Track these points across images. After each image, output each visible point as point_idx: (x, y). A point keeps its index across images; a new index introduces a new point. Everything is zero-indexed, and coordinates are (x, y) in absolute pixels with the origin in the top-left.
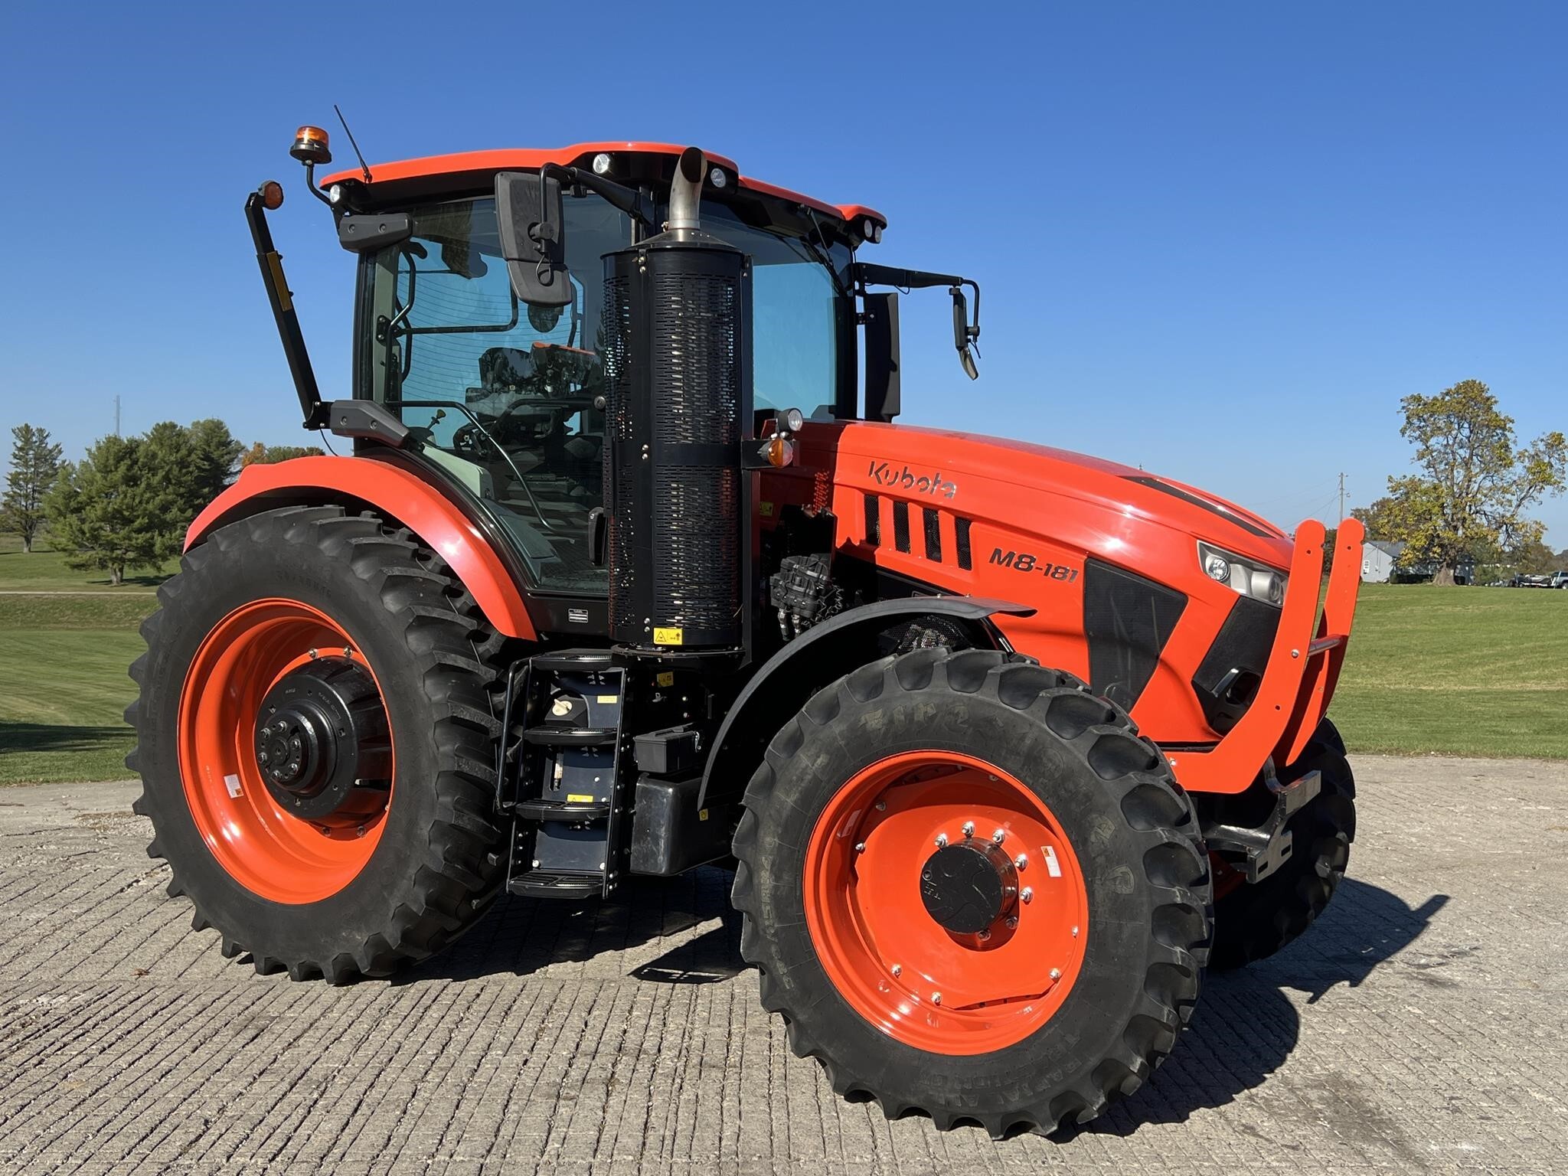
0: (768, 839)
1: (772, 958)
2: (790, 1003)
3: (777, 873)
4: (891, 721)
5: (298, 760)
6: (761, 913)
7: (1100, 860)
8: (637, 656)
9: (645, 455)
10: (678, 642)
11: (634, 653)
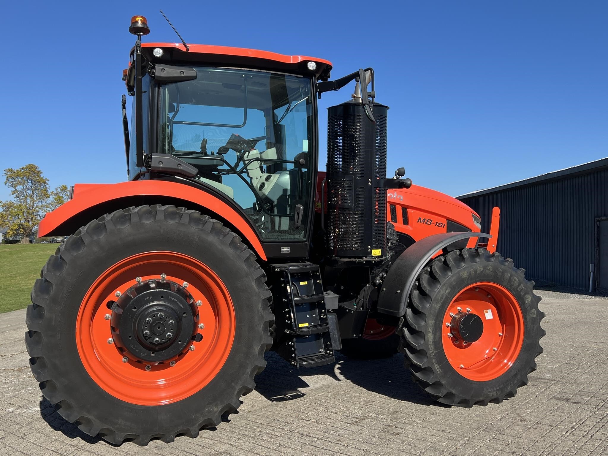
0: (430, 322)
1: (433, 364)
2: (439, 378)
3: (434, 334)
4: (470, 274)
5: (172, 330)
6: (429, 349)
7: (529, 308)
8: (364, 261)
9: (369, 183)
10: (380, 254)
11: (362, 260)
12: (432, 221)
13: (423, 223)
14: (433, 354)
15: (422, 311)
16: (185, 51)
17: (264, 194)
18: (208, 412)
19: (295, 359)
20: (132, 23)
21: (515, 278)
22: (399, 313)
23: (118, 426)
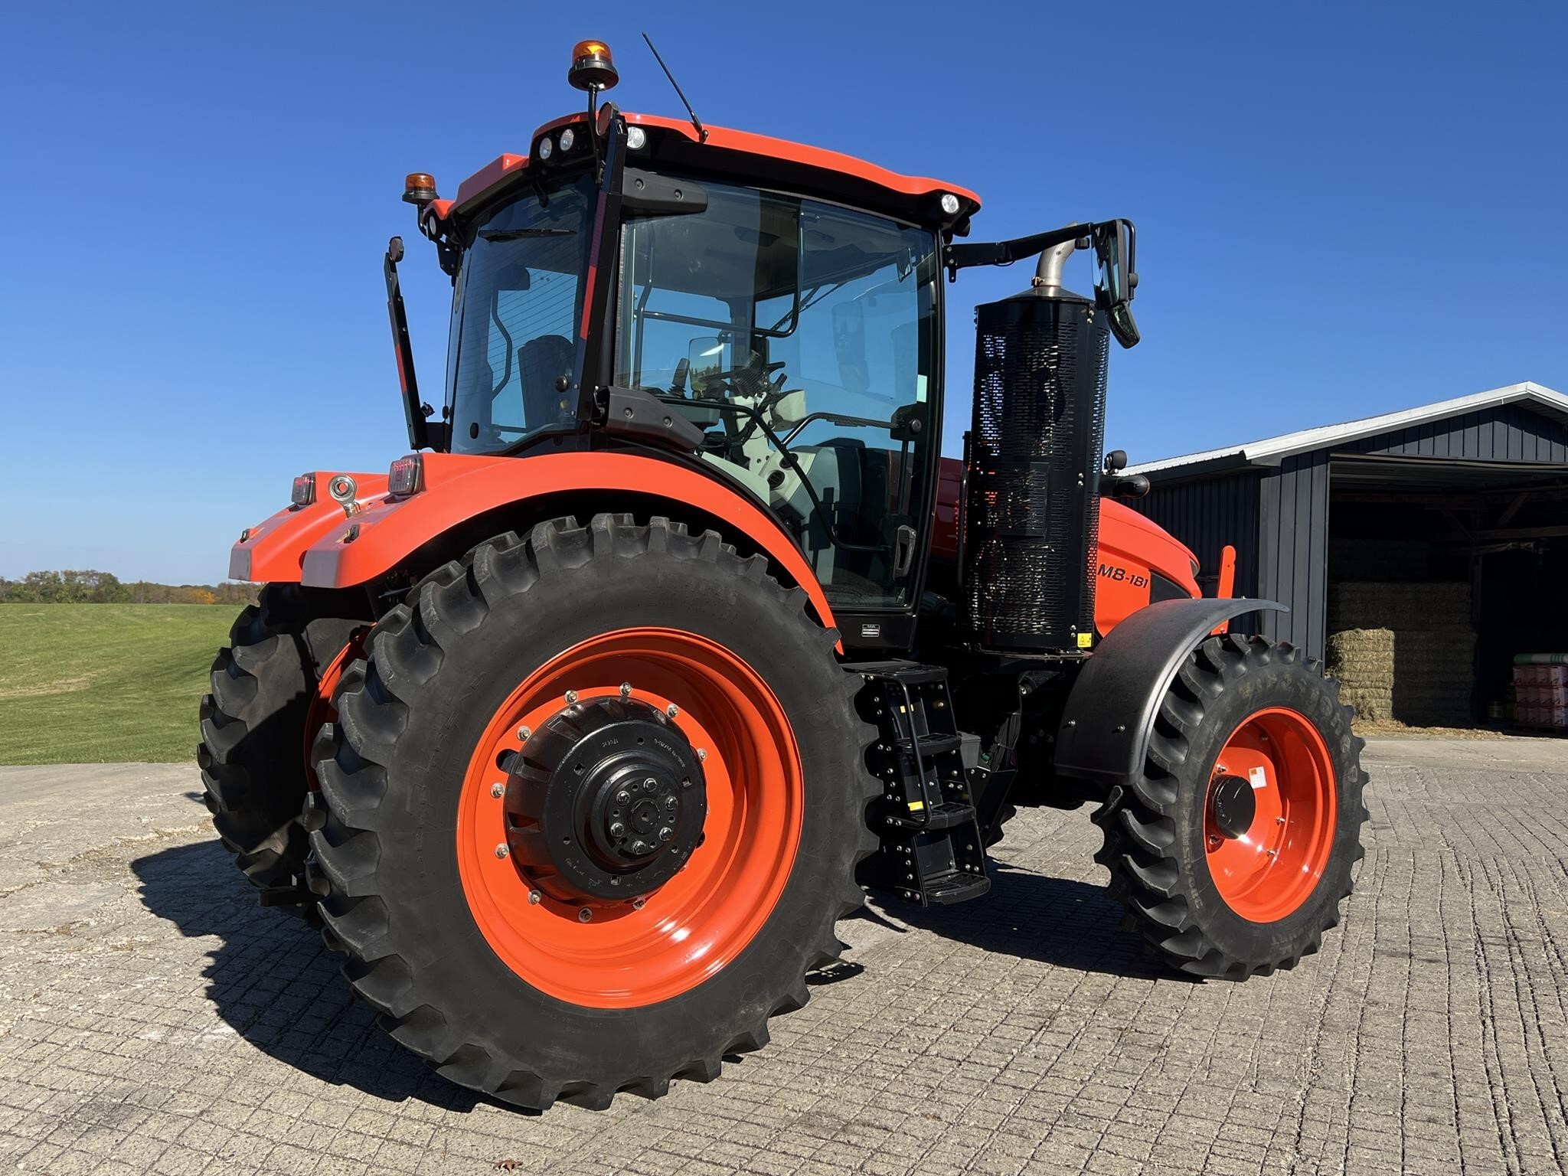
0: (1186, 795)
1: (1188, 888)
3: (1193, 822)
4: (1256, 691)
5: (671, 821)
6: (1182, 854)
7: (1346, 764)
8: (1062, 659)
9: (1080, 482)
10: (1089, 645)
11: (1057, 657)
12: (1124, 572)
13: (1109, 576)
14: (1189, 867)
15: (1172, 772)
16: (697, 140)
17: (783, 499)
18: (745, 1017)
19: (915, 885)
20: (579, 58)
21: (1327, 698)
22: (1128, 776)
23: (549, 1063)
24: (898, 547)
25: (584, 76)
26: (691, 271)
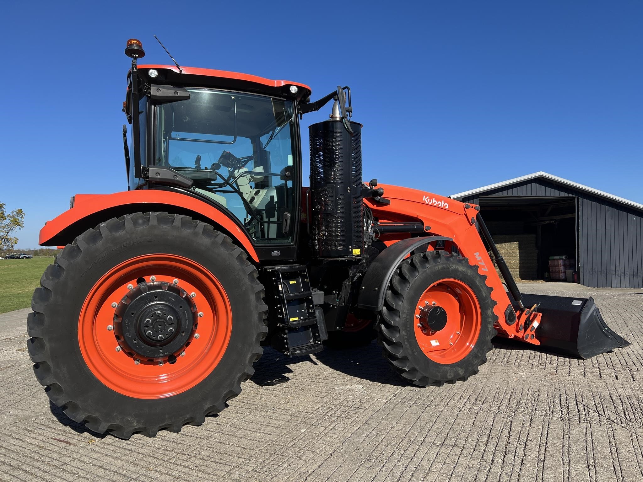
8: (346, 259)
9: (348, 191)
10: (359, 254)
11: (344, 259)
16: (179, 73)
17: (254, 207)
19: (287, 349)
20: (128, 46)
22: (377, 307)
24: (284, 221)
25: (130, 52)
26: (184, 121)
